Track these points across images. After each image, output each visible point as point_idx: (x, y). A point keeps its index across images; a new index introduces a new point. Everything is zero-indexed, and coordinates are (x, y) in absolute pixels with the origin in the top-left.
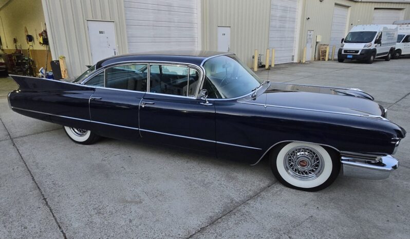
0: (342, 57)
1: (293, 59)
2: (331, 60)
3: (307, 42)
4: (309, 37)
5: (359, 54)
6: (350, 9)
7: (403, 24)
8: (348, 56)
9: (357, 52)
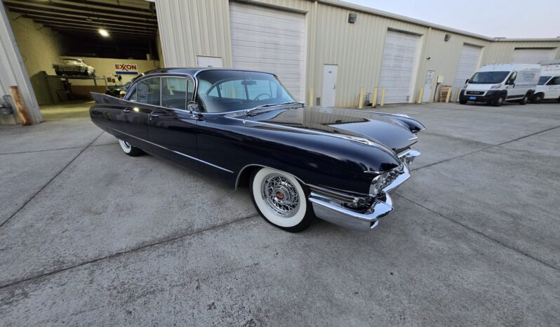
0: (464, 99)
1: (408, 100)
2: (453, 102)
3: (426, 83)
4: (428, 77)
5: (484, 95)
6: (483, 49)
7: (551, 64)
8: (471, 98)
9: (482, 93)
